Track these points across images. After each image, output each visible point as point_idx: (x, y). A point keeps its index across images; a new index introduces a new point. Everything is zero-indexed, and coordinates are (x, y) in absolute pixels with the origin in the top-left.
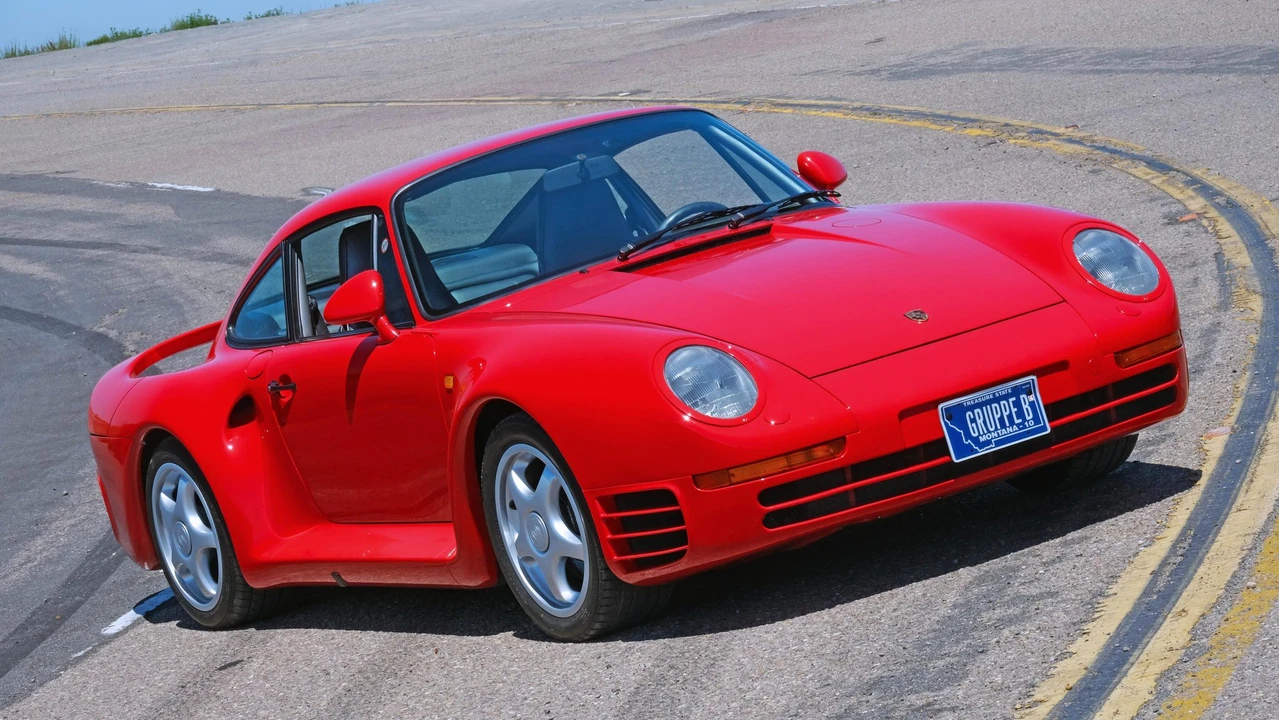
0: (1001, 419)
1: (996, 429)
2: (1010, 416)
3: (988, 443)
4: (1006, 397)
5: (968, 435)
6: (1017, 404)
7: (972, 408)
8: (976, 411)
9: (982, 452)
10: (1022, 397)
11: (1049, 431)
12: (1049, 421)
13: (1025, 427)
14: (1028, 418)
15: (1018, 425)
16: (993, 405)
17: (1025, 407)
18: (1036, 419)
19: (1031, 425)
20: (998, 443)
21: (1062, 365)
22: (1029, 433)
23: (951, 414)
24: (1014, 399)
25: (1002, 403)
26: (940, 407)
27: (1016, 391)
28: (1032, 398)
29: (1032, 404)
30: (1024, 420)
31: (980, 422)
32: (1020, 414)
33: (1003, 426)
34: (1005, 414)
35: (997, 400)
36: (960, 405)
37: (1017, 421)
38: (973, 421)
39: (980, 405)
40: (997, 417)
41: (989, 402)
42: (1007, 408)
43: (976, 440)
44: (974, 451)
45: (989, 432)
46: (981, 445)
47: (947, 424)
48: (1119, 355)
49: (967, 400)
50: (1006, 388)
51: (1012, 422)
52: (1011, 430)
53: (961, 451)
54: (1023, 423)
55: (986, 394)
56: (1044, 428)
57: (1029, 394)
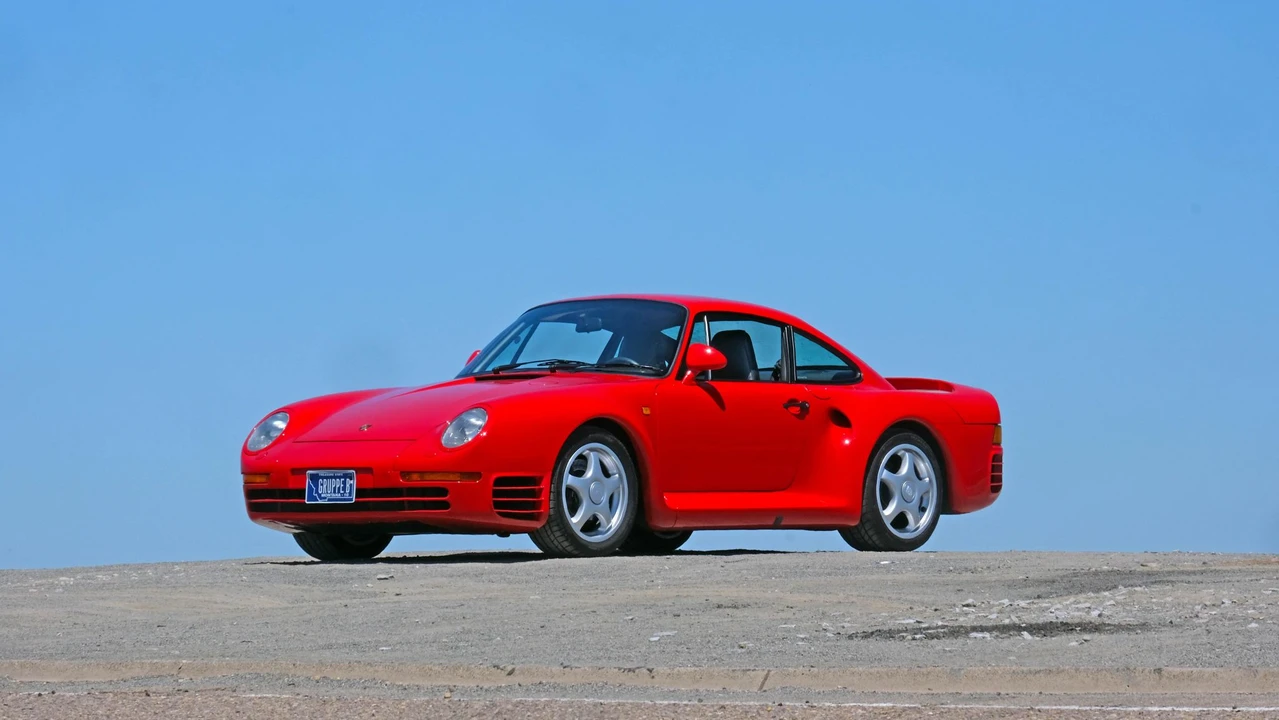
0: (335, 488)
1: (331, 492)
2: (339, 488)
3: (325, 498)
4: (340, 477)
5: (317, 492)
6: (344, 482)
7: (323, 478)
8: (324, 480)
9: (320, 502)
10: (347, 480)
11: (354, 501)
12: (356, 497)
13: (344, 496)
14: (347, 492)
15: (341, 494)
16: (332, 480)
17: (348, 486)
18: (350, 494)
19: (347, 496)
20: (329, 500)
21: (368, 470)
22: (345, 500)
23: (312, 477)
24: (343, 480)
25: (337, 480)
26: (307, 472)
27: (346, 476)
28: (352, 482)
29: (351, 485)
31: (325, 486)
32: (344, 489)
33: (335, 492)
34: (337, 486)
35: (335, 478)
36: (317, 474)
37: (341, 491)
38: (322, 485)
39: (327, 478)
40: (333, 486)
41: (331, 477)
42: (338, 483)
43: (320, 495)
44: (317, 500)
45: (327, 493)
46: (321, 498)
47: (310, 486)
48: (405, 474)
49: (322, 473)
50: (340, 473)
51: (339, 492)
52: (338, 496)
53: (311, 498)
54: (344, 493)
55: (330, 473)
56: (352, 499)
57: (351, 479)
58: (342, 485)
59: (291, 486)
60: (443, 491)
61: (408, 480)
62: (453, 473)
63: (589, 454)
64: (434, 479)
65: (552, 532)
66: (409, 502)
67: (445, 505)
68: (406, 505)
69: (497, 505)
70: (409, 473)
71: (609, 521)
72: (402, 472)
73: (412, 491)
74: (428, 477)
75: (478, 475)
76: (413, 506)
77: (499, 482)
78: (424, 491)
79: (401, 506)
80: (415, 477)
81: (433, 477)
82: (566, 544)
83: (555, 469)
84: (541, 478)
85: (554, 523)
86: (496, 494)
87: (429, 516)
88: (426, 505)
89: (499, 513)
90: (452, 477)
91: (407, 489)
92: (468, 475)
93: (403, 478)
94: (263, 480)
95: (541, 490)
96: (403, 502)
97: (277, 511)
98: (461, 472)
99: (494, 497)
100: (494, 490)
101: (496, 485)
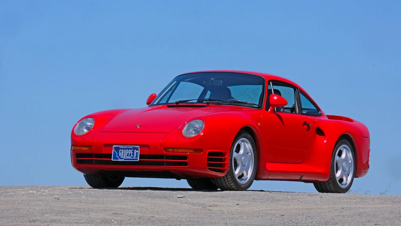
0: (128, 154)
1: (126, 156)
2: (130, 154)
3: (122, 158)
4: (131, 149)
5: (118, 155)
6: (133, 152)
7: (121, 149)
8: (122, 150)
9: (120, 160)
10: (135, 150)
11: (138, 160)
12: (139, 159)
13: (133, 158)
15: (131, 157)
16: (127, 150)
17: (135, 153)
18: (136, 157)
20: (125, 159)
21: (147, 146)
22: (134, 159)
23: (116, 149)
25: (129, 150)
26: (113, 146)
27: (134, 149)
28: (137, 151)
29: (137, 153)
30: (134, 156)
31: (122, 153)
32: (133, 154)
33: (128, 156)
34: (129, 153)
35: (129, 149)
36: (119, 147)
37: (132, 156)
38: (121, 152)
39: (124, 149)
40: (127, 153)
41: (126, 149)
42: (130, 152)
43: (120, 157)
44: (118, 159)
45: (124, 156)
46: (121, 158)
47: (114, 151)
48: (166, 148)
49: (121, 147)
50: (131, 147)
51: (130, 156)
52: (129, 157)
53: (115, 158)
54: (133, 157)
55: (126, 147)
56: (137, 160)
57: (137, 150)
58: (132, 153)
59: (104, 153)
60: (185, 157)
61: (168, 152)
62: (190, 149)
63: (241, 143)
64: (181, 151)
65: (227, 179)
66: (166, 162)
67: (186, 164)
68: (165, 163)
69: (209, 165)
70: (168, 148)
71: (247, 174)
72: (164, 148)
73: (168, 157)
74: (176, 150)
75: (202, 150)
76: (168, 163)
77: (210, 154)
78: (174, 157)
79: (162, 163)
80: (171, 150)
81: (180, 151)
82: (233, 184)
83: (231, 149)
84: (225, 153)
85: (229, 174)
86: (209, 159)
87: (177, 169)
88: (174, 164)
89: (209, 169)
90: (191, 151)
91: (166, 156)
92: (196, 150)
93: (165, 150)
94: (86, 149)
95: (225, 159)
96: (163, 162)
97: (93, 164)
98: (194, 149)
99: (208, 161)
100: (208, 158)
101: (208, 155)
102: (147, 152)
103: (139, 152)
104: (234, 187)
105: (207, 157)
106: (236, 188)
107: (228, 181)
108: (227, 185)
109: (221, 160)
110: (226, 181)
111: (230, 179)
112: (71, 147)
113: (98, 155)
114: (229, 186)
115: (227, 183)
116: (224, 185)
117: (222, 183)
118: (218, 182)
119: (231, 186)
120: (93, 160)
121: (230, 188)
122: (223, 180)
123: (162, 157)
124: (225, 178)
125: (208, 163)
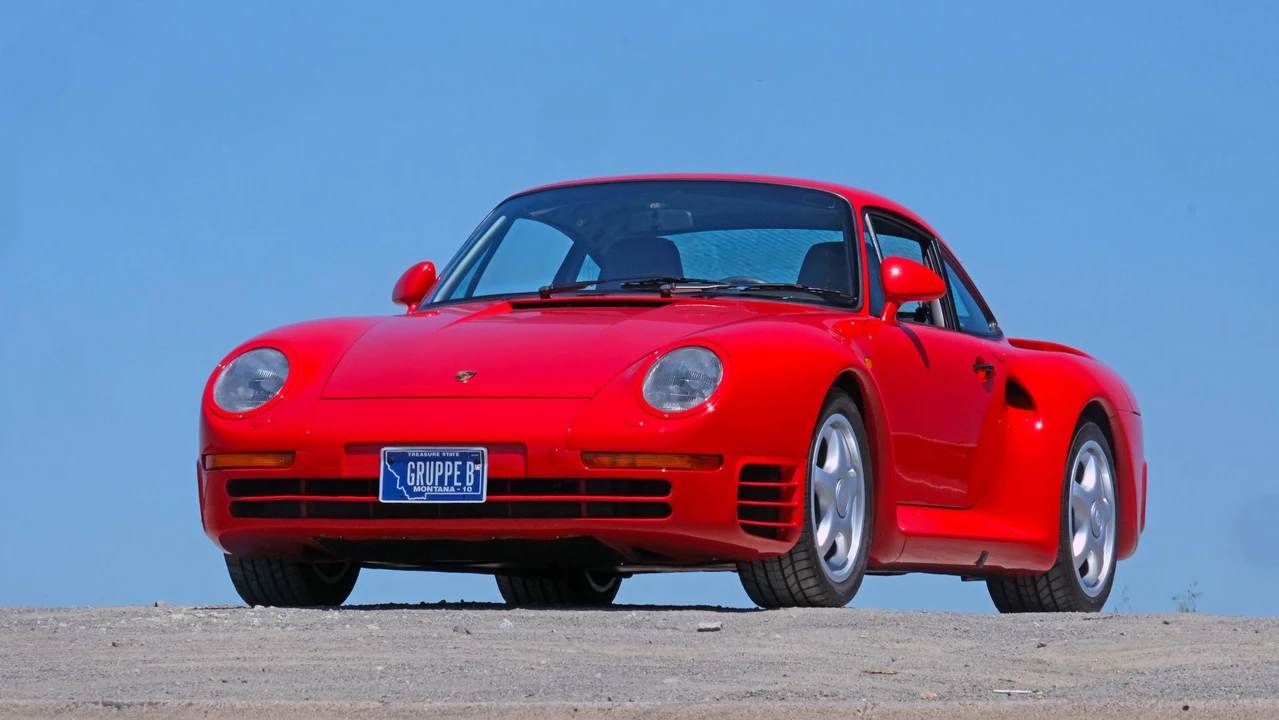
0: (442, 478)
1: (434, 484)
2: (451, 478)
3: (421, 494)
4: (453, 459)
5: (403, 482)
6: (462, 469)
7: (415, 460)
8: (419, 463)
9: (411, 501)
10: (468, 463)
11: (484, 500)
12: (488, 494)
13: (462, 490)
14: (468, 484)
15: (456, 488)
16: (438, 463)
17: (470, 473)
18: (475, 487)
19: (468, 490)
20: (430, 497)
21: (519, 446)
22: (464, 497)
23: (393, 459)
24: (460, 463)
25: (447, 463)
26: (383, 450)
27: (464, 457)
28: (478, 467)
29: (476, 473)
30: (464, 484)
31: (420, 474)
32: (462, 478)
33: (441, 483)
34: (447, 474)
35: (443, 459)
36: (404, 454)
37: (456, 484)
38: (414, 471)
39: (425, 460)
40: (438, 474)
41: (435, 459)
42: (451, 469)
43: (410, 489)
44: (403, 498)
45: (425, 484)
46: (413, 494)
47: (385, 466)
48: (591, 455)
49: (413, 451)
50: (455, 451)
51: (451, 483)
52: (447, 490)
53: (391, 493)
54: (461, 487)
55: (433, 451)
56: (480, 497)
57: (477, 462)
58: (457, 473)
59: (345, 474)
60: (661, 486)
61: (597, 466)
62: (680, 456)
63: (830, 434)
66: (589, 503)
67: (664, 510)
68: (584, 509)
69: (742, 513)
70: (597, 454)
71: (848, 546)
72: (582, 453)
73: (596, 485)
74: (625, 461)
75: (720, 459)
76: (597, 510)
77: (749, 472)
78: (617, 485)
79: (573, 510)
80: (606, 460)
82: (811, 582)
84: (792, 471)
85: (802, 548)
86: (743, 493)
88: (617, 510)
89: (743, 526)
90: (680, 462)
91: (589, 481)
92: (698, 458)
93: (587, 462)
94: (269, 461)
95: (793, 488)
96: (578, 503)
97: (298, 516)
98: (691, 455)
99: (739, 499)
100: (740, 487)
101: (743, 477)
102: (517, 468)
103: (484, 468)
104: (813, 592)
105: (736, 481)
106: (818, 598)
107: (795, 573)
108: (788, 588)
109: (776, 494)
110: (788, 571)
111: (804, 564)
112: (204, 457)
113: (316, 485)
114: (795, 589)
115: (791, 581)
116: (778, 585)
117: (769, 581)
118: (754, 575)
119: (802, 590)
120: (299, 501)
121: (799, 597)
122: (776, 566)
123: (569, 485)
124: (786, 562)
125: (740, 507)
